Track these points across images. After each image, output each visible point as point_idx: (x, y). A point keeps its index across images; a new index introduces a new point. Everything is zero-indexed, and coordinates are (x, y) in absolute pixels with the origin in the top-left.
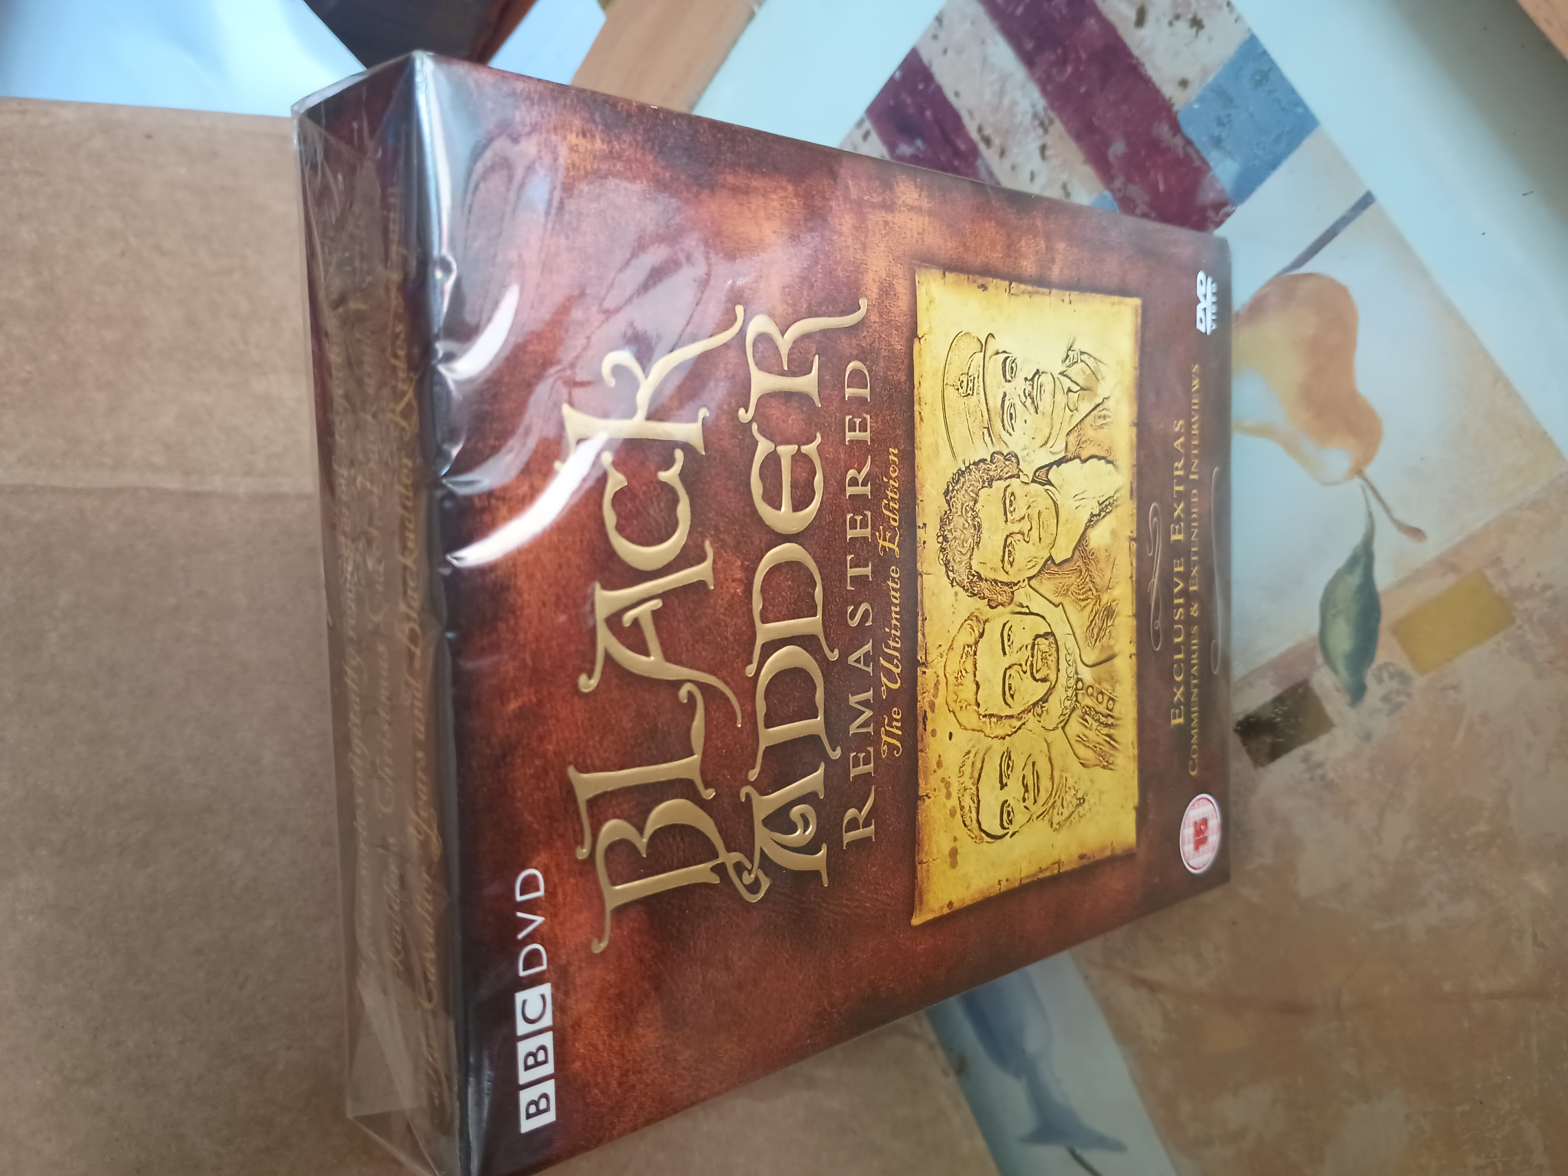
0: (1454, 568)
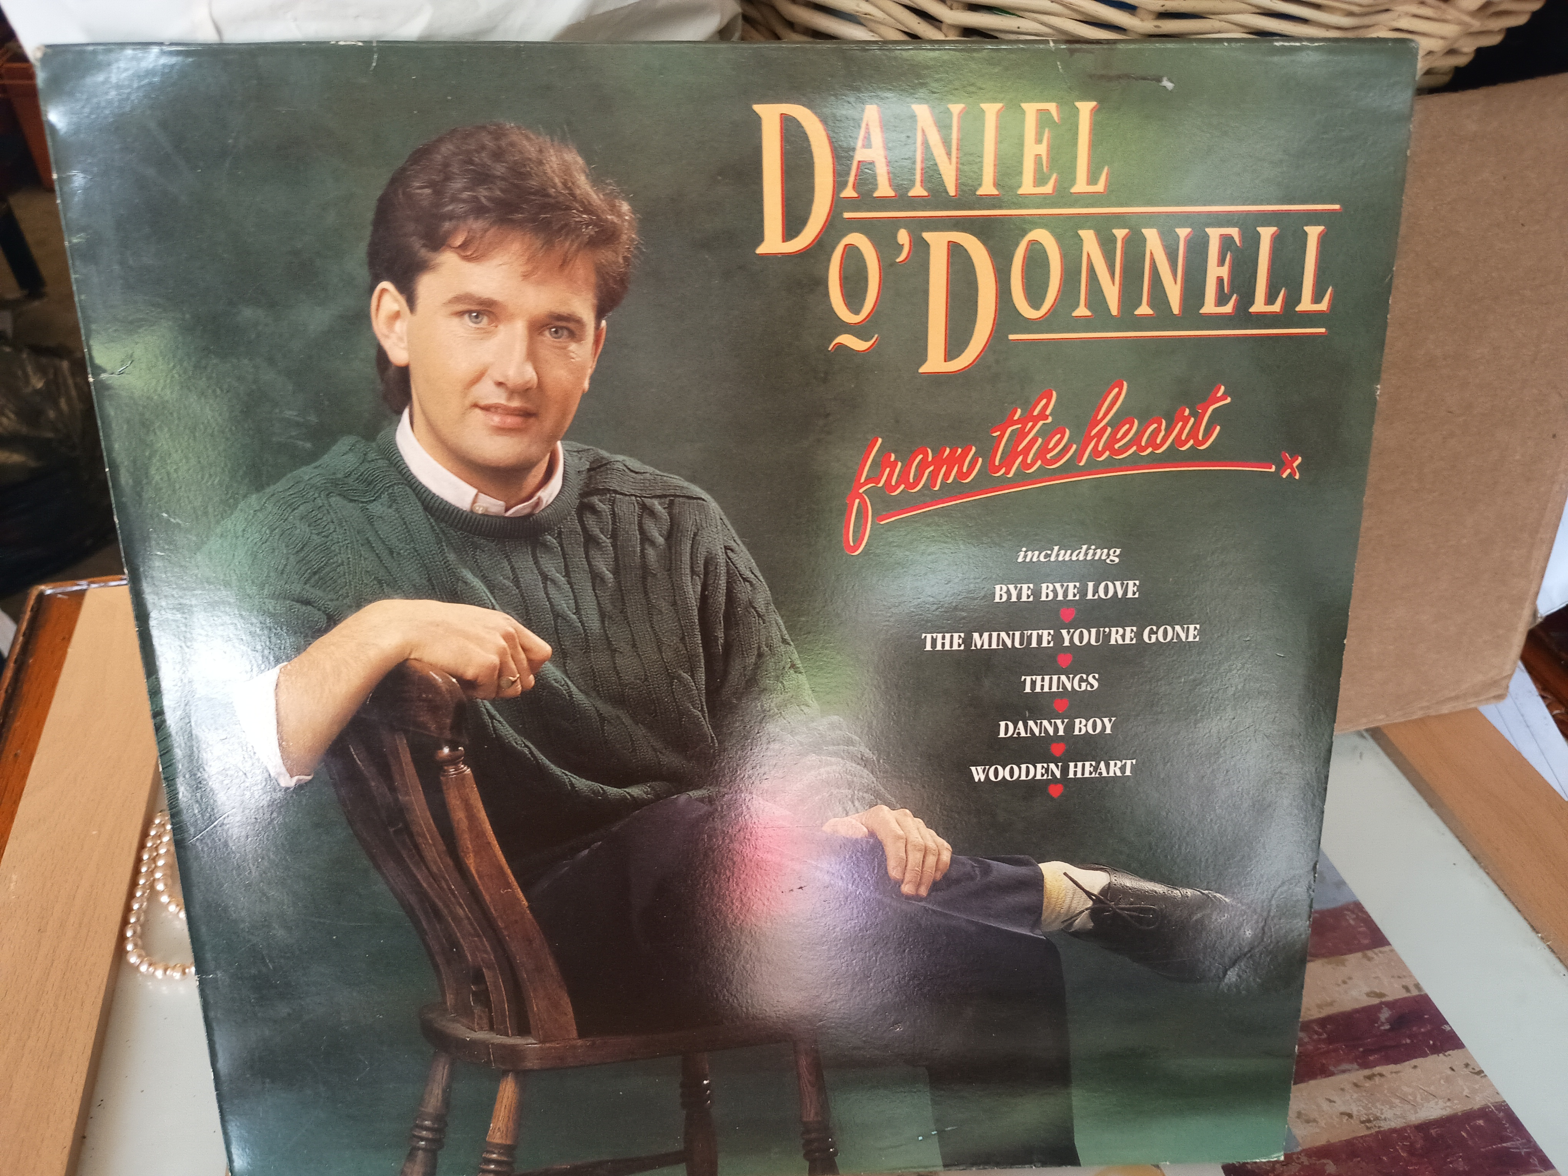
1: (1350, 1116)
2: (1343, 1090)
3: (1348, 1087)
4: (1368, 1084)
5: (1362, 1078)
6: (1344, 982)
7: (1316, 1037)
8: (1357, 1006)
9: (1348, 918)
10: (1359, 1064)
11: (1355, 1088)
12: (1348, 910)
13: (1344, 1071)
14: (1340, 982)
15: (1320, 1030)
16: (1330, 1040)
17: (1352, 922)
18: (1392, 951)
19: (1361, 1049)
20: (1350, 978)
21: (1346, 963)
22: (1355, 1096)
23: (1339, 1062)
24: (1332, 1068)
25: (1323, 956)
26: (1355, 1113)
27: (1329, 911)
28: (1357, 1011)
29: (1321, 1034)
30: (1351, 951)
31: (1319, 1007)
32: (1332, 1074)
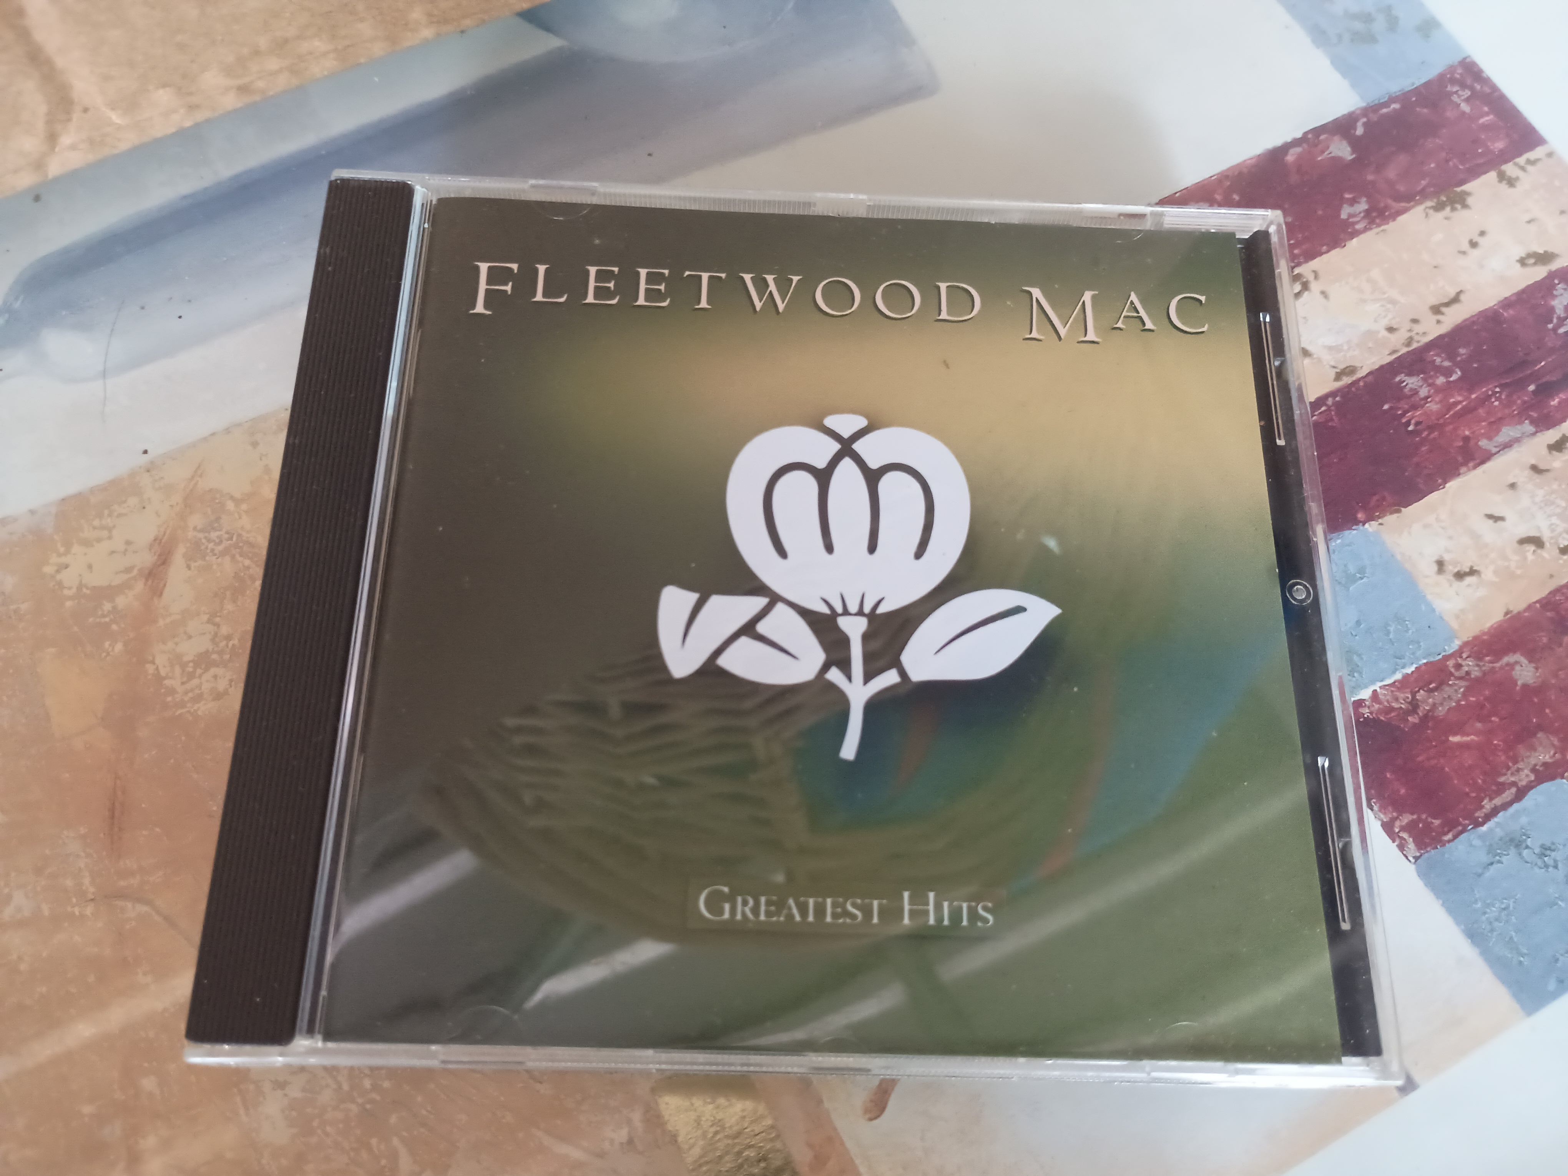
0: (819, 1161)
1: (1537, 542)
2: (1513, 486)
3: (1522, 476)
4: (1557, 462)
5: (1545, 451)
6: (1473, 244)
7: (1441, 380)
8: (1507, 291)
9: (1455, 98)
10: (1533, 422)
11: (1537, 478)
12: (1453, 81)
13: (1507, 446)
14: (1465, 246)
15: (1447, 364)
16: (1469, 382)
17: (1465, 107)
18: (1550, 155)
19: (1532, 388)
20: (1482, 233)
21: (1470, 201)
22: (1541, 493)
23: (1496, 425)
24: (1483, 443)
25: (1424, 195)
26: (1546, 535)
27: (1417, 91)
28: (1507, 303)
29: (1448, 372)
30: (1475, 172)
31: (1436, 310)
32: (1487, 457)
